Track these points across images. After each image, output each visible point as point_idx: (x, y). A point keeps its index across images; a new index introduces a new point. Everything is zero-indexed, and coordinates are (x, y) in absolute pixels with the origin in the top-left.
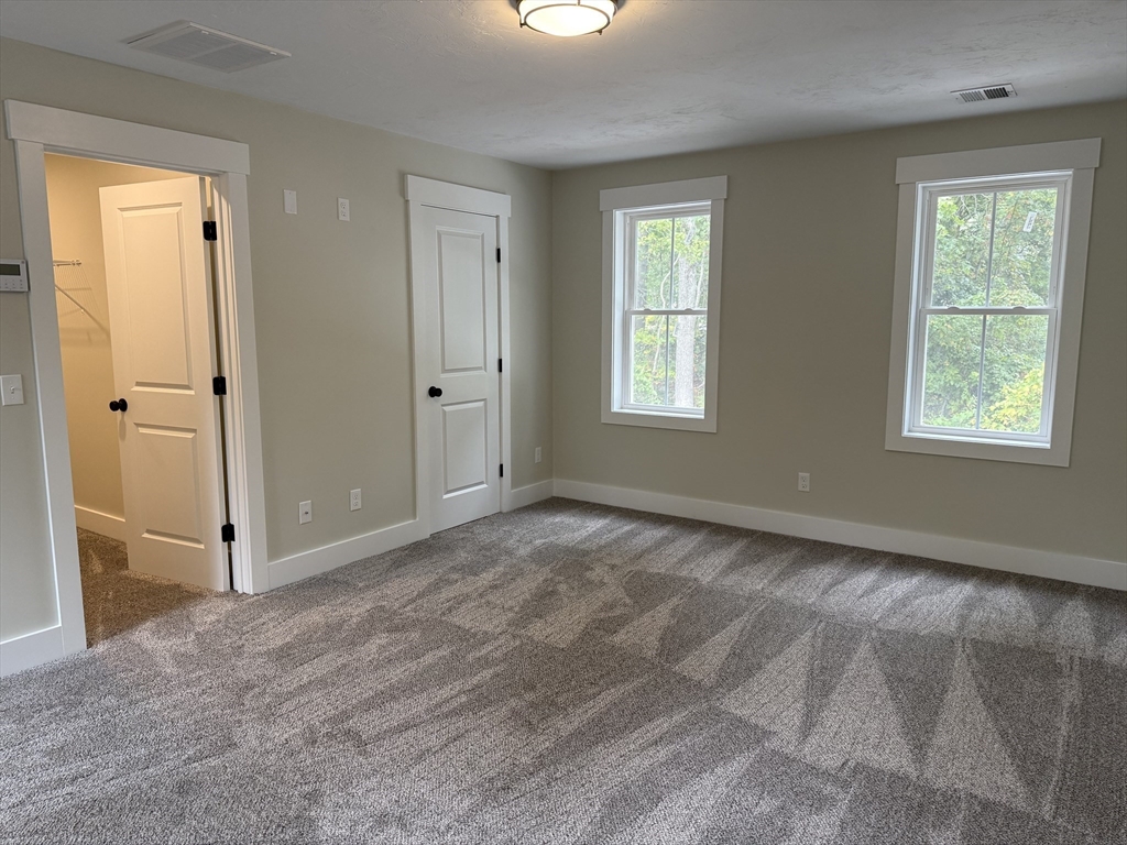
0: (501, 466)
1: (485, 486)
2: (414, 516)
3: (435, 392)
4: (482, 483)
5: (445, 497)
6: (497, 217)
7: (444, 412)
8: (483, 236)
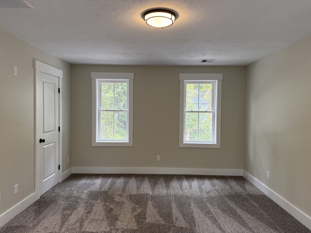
0: (59, 166)
1: (54, 174)
2: (35, 191)
3: (42, 141)
4: (54, 173)
5: (44, 181)
6: (59, 77)
7: (44, 148)
8: (55, 83)
